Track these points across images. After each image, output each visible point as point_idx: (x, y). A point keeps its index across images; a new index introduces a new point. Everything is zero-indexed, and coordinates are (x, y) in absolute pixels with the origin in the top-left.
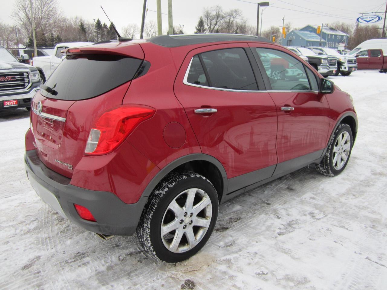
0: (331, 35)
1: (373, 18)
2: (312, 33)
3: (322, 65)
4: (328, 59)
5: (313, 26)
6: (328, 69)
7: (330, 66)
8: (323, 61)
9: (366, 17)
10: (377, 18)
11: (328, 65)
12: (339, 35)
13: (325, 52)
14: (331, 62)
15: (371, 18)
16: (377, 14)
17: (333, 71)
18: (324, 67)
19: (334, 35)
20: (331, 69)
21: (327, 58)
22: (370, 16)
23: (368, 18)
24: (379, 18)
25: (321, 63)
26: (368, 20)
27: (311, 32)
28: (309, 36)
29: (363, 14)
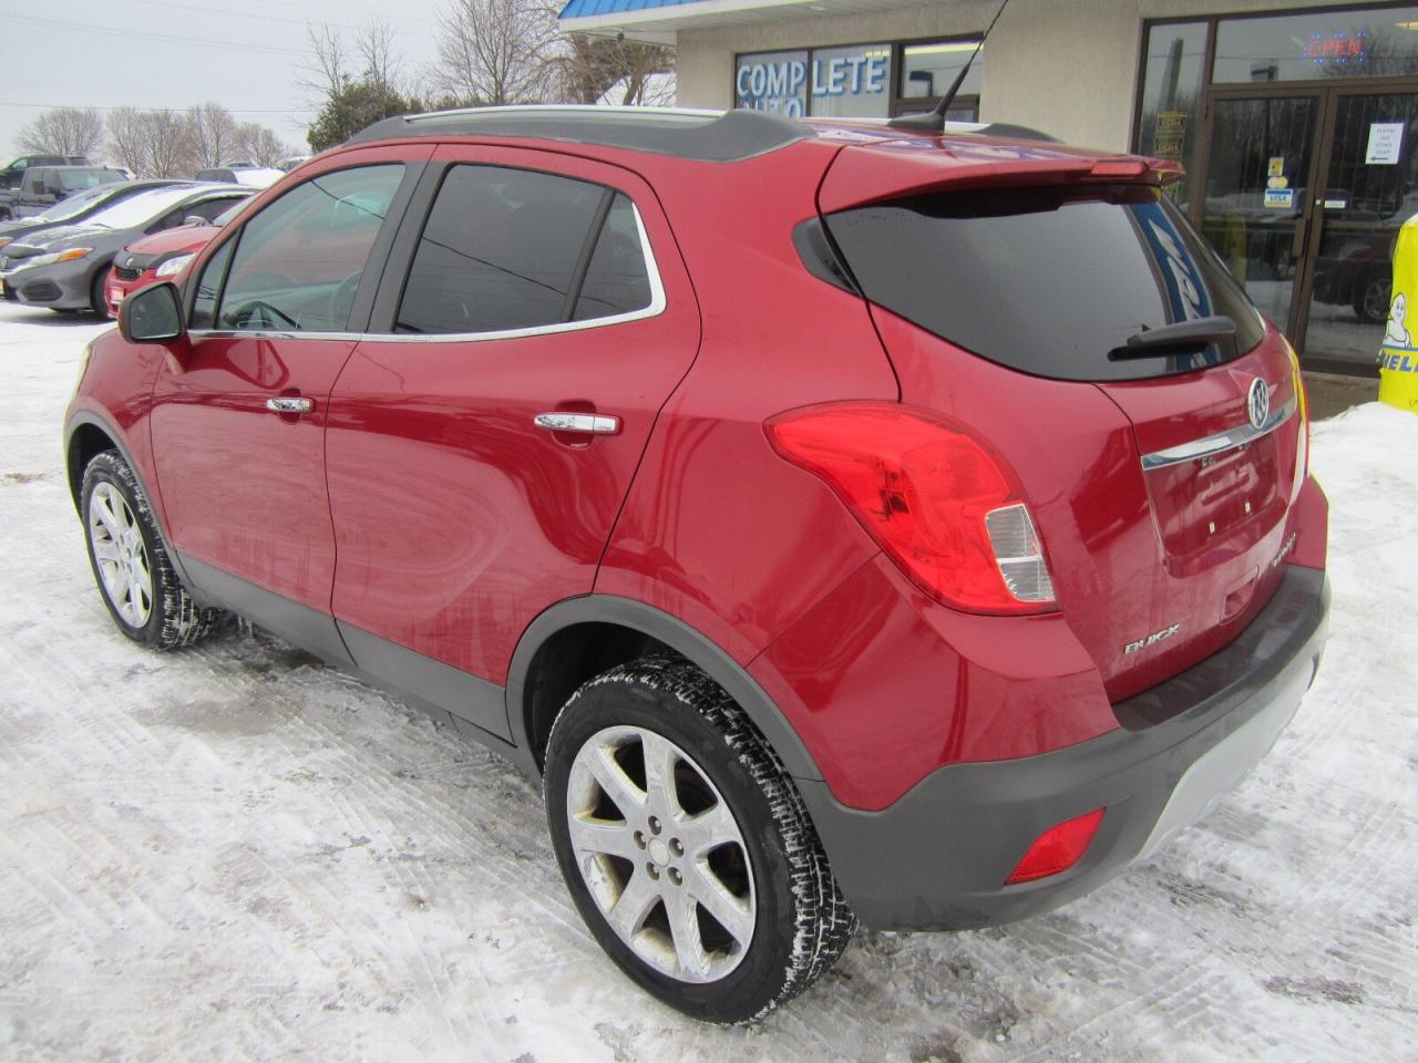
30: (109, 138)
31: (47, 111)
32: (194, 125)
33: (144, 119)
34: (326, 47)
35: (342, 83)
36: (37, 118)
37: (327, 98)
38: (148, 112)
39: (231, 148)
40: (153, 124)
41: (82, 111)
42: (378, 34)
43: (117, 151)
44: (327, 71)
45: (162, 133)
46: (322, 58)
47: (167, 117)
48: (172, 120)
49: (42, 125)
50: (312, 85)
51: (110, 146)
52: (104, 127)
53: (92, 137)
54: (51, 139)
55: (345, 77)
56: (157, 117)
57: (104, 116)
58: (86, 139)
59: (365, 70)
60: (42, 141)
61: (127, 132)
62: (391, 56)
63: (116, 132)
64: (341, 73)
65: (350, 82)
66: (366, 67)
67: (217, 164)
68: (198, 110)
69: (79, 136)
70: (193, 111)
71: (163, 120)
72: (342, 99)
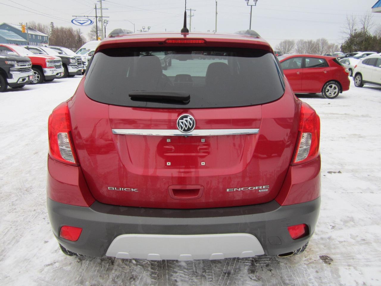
0: (32, 35)
1: (86, 21)
2: (10, 32)
3: (71, 64)
4: (76, 58)
5: (10, 24)
6: (77, 68)
7: (78, 65)
8: (71, 61)
9: (79, 19)
10: (90, 22)
11: (76, 64)
12: (39, 36)
13: (64, 51)
14: (79, 62)
15: (84, 20)
16: (89, 18)
17: (81, 70)
18: (73, 66)
19: (34, 35)
20: (80, 69)
21: (74, 57)
22: (84, 19)
23: (81, 20)
24: (91, 21)
25: (70, 63)
26: (82, 22)
27: (9, 30)
28: (8, 35)
29: (76, 16)
30: (296, 47)
31: (283, 41)
32: (318, 44)
33: (305, 42)
34: (351, 21)
35: (354, 31)
36: (280, 43)
37: (349, 36)
38: (307, 41)
39: (326, 50)
40: (307, 44)
41: (291, 40)
42: (367, 17)
43: (297, 51)
44: (350, 29)
45: (309, 46)
46: (349, 25)
47: (311, 42)
48: (312, 43)
49: (281, 44)
50: (345, 32)
51: (296, 49)
52: (295, 44)
53: (292, 47)
54: (282, 47)
55: (355, 30)
56: (309, 42)
57: (296, 41)
58: (290, 47)
59: (361, 28)
60: (280, 48)
61: (300, 46)
62: (370, 23)
63: (298, 46)
64: (354, 29)
65: (357, 31)
66: (362, 27)
67: (321, 54)
68: (319, 40)
69: (289, 47)
70: (318, 40)
71: (310, 43)
72: (353, 36)
